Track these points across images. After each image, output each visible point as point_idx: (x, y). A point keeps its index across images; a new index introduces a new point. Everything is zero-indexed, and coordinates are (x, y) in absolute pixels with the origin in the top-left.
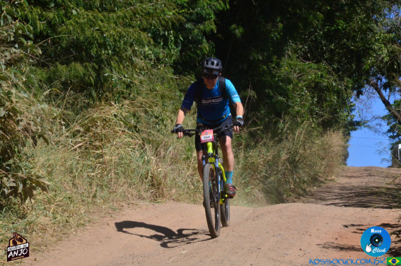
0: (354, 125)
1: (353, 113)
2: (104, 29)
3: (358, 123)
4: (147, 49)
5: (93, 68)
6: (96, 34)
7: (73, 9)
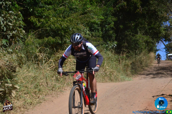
0: (157, 50)
2: (62, 24)
3: (158, 50)
4: (88, 32)
6: (59, 26)
7: (51, 18)
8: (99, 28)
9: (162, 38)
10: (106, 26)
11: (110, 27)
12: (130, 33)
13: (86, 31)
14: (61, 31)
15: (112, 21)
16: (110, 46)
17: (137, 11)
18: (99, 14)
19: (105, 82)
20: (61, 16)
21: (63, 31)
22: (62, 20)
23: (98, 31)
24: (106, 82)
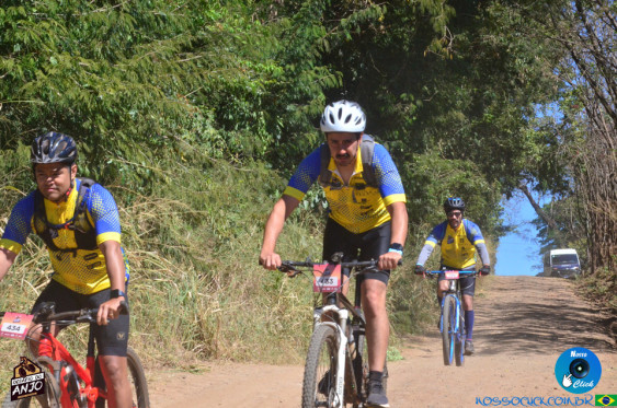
0: (503, 230)
1: (502, 217)
2: (99, 86)
3: (507, 229)
4: (211, 131)
5: (84, 150)
6: (85, 95)
7: (51, 54)
8: (258, 116)
9: (524, 177)
10: (290, 107)
11: (308, 115)
12: (393, 144)
13: (204, 125)
14: (93, 118)
15: (318, 88)
16: (306, 203)
17: (431, 49)
18: (258, 53)
19: (282, 363)
20: (98, 49)
21: (103, 121)
22: (102, 68)
23: (255, 131)
24: (289, 361)
